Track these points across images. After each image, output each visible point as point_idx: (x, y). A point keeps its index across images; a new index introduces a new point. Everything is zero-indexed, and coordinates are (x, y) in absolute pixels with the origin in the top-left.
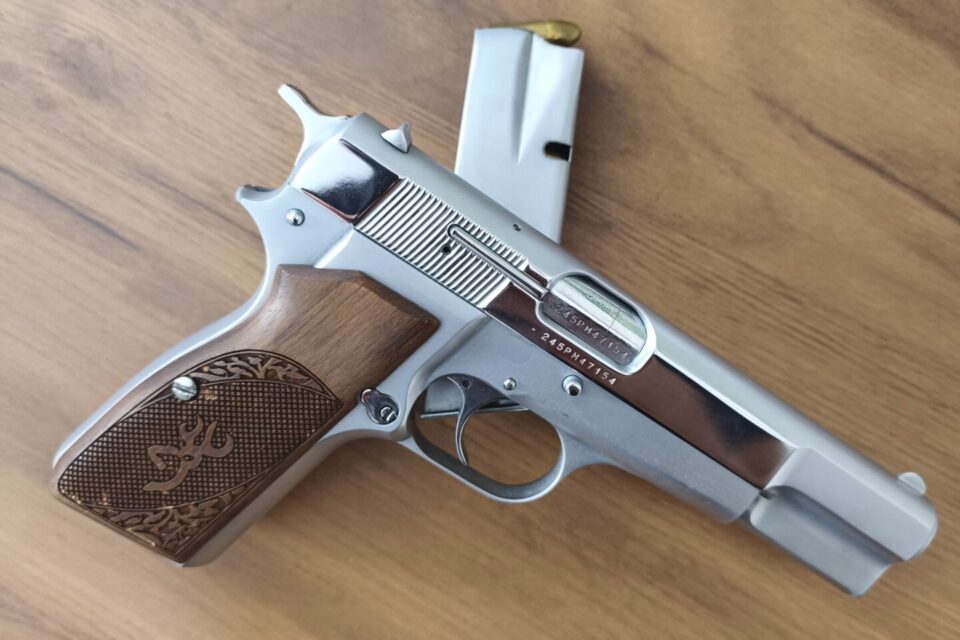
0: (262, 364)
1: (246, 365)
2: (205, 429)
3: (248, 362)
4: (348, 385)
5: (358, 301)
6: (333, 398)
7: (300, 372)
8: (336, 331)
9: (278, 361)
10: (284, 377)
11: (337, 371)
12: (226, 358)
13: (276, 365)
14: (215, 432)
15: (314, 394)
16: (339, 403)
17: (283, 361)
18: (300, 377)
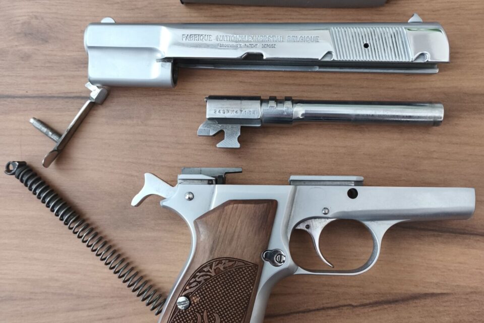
0: (211, 268)
1: (204, 273)
2: (202, 316)
3: (204, 271)
4: (255, 253)
5: (236, 212)
6: (252, 265)
7: (230, 261)
8: (234, 232)
9: (217, 262)
10: (224, 268)
11: (246, 250)
12: (194, 276)
13: (217, 264)
14: (208, 316)
15: (241, 268)
16: (256, 265)
17: (219, 261)
18: (231, 263)
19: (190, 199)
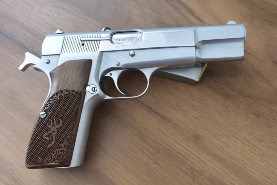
0: (57, 96)
1: (54, 99)
2: (53, 121)
3: (54, 98)
4: (80, 87)
5: (70, 66)
6: (78, 93)
7: (67, 91)
8: (69, 76)
9: (61, 92)
10: (64, 95)
11: (75, 85)
12: (49, 101)
13: (61, 94)
14: (56, 120)
15: (73, 95)
16: (81, 93)
17: (62, 92)
18: (68, 93)
19: (48, 63)
